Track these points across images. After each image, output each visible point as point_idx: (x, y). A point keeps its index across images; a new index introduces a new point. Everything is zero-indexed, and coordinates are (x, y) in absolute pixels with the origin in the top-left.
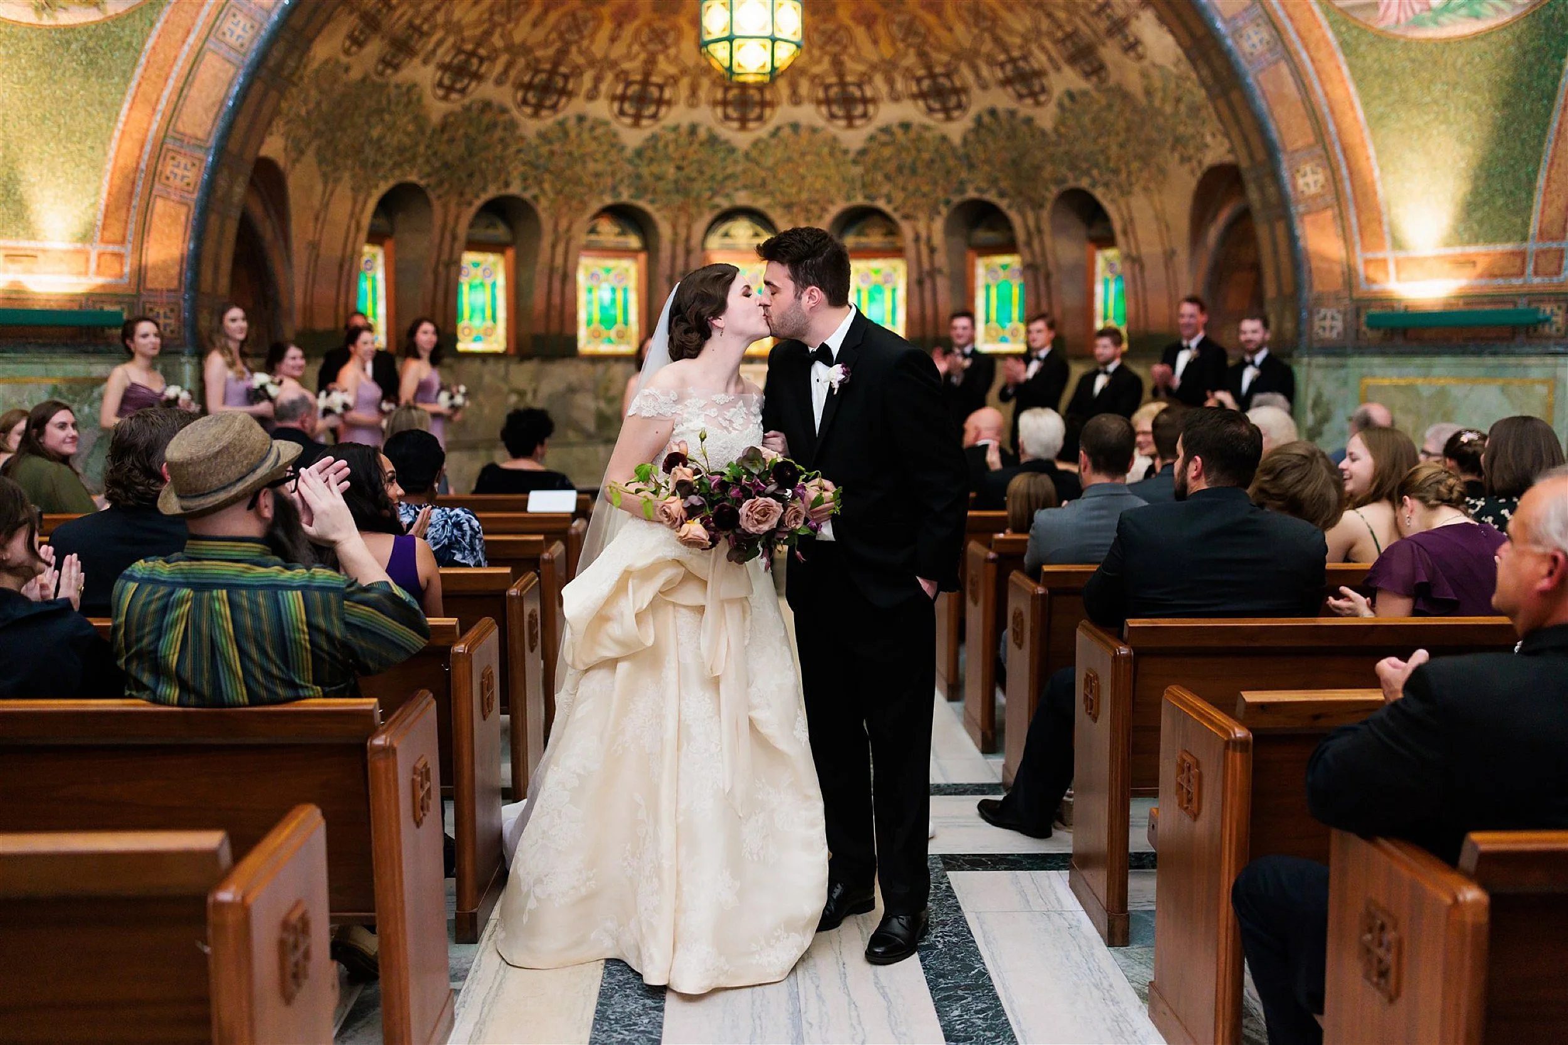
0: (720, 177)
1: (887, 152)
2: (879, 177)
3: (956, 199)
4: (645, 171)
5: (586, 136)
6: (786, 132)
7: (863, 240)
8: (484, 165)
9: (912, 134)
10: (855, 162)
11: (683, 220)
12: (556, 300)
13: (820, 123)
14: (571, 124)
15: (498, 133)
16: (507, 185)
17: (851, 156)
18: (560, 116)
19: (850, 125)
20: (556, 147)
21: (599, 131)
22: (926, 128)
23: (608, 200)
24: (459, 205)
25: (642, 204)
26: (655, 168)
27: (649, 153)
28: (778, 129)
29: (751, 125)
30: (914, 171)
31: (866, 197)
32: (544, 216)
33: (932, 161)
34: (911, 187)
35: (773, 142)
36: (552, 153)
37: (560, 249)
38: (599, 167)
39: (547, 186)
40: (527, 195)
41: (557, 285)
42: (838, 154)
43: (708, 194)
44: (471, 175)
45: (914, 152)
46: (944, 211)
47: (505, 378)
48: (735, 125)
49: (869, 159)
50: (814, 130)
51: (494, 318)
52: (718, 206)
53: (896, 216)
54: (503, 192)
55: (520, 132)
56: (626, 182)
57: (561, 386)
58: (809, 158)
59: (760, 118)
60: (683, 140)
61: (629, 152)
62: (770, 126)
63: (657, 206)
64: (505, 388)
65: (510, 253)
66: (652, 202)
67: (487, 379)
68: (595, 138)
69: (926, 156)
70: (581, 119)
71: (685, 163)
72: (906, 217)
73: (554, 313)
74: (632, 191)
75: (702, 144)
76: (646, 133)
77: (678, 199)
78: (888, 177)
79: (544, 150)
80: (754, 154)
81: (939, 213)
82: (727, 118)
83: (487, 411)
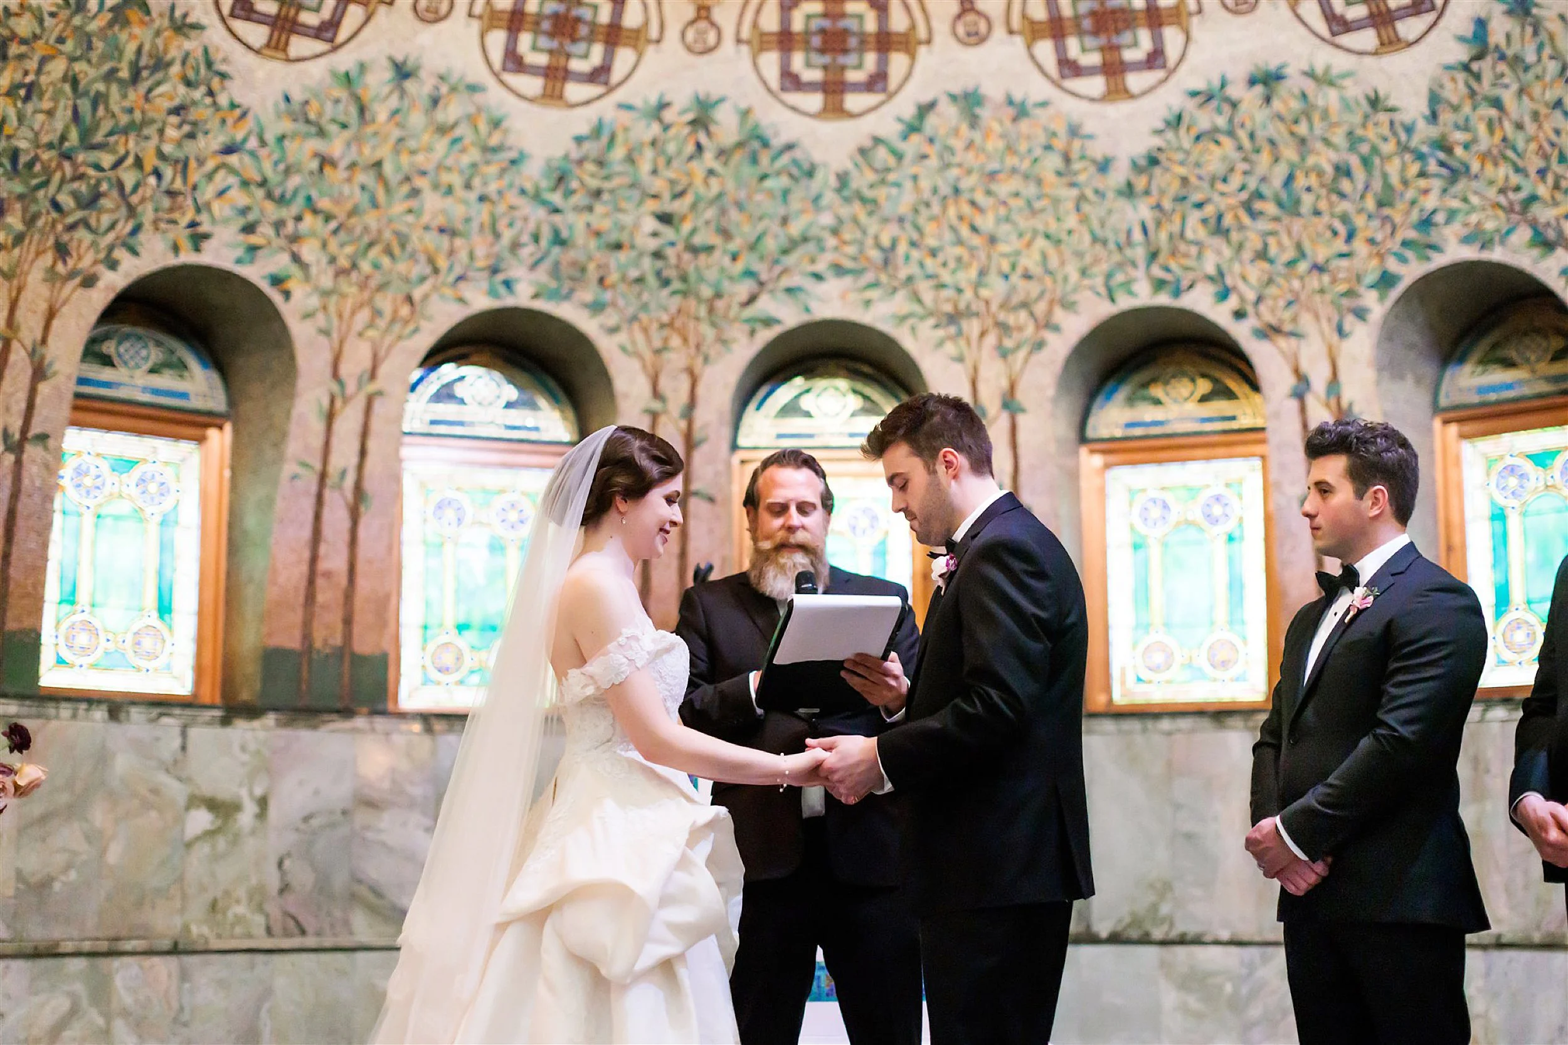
0: (771, 245)
1: (1215, 158)
2: (1195, 229)
3: (1411, 271)
4: (575, 224)
5: (417, 119)
6: (948, 115)
7: (1148, 413)
8: (129, 178)
9: (1286, 102)
10: (1128, 191)
11: (676, 359)
12: (334, 560)
13: (1036, 88)
14: (378, 81)
15: (171, 91)
16: (198, 239)
17: (1119, 175)
18: (345, 60)
19: (1117, 92)
20: (336, 147)
21: (452, 111)
22: (1325, 80)
23: (480, 301)
24: (51, 275)
25: (567, 311)
26: (601, 217)
27: (590, 177)
28: (926, 109)
29: (854, 101)
30: (1290, 207)
31: (1159, 285)
32: (300, 331)
33: (1343, 171)
34: (1282, 250)
35: (913, 145)
36: (325, 162)
37: (348, 423)
38: (455, 210)
39: (309, 251)
40: (255, 273)
41: (336, 517)
42: (1085, 174)
43: (743, 289)
44: (92, 201)
45: (1290, 153)
46: (1377, 306)
47: (175, 767)
48: (814, 101)
49: (1165, 181)
50: (1020, 111)
51: (164, 609)
52: (768, 322)
53: (1241, 333)
54: (187, 257)
55: (233, 92)
56: (528, 251)
57: (339, 793)
58: (1003, 189)
59: (877, 81)
60: (678, 141)
61: (533, 172)
62: (904, 105)
63: (611, 318)
64: (178, 792)
65: (220, 440)
66: (597, 308)
67: (123, 763)
68: (442, 130)
69: (1324, 159)
70: (403, 72)
71: (679, 207)
72: (1270, 332)
73: (327, 595)
74: (542, 275)
75: (723, 154)
76: (581, 121)
77: (665, 303)
78: (1219, 229)
79: (303, 150)
80: (862, 180)
81: (1361, 314)
82: (791, 81)
83: (114, 855)
